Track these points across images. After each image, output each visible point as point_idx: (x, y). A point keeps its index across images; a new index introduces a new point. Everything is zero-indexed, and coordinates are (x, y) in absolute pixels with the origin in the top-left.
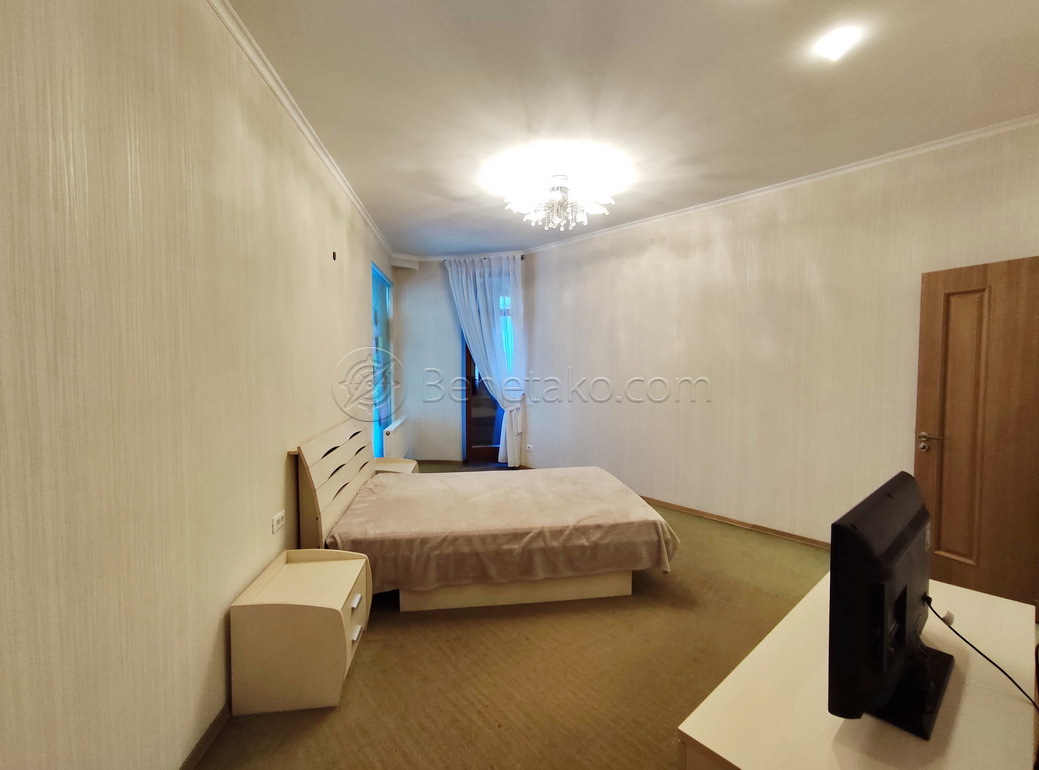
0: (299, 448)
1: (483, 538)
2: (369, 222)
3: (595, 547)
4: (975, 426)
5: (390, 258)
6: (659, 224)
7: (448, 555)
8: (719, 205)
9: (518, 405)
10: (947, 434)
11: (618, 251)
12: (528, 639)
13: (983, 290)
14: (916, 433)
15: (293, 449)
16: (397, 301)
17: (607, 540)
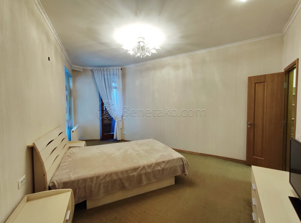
0: (34, 144)
1: (122, 172)
2: (63, 50)
3: (163, 170)
4: (263, 120)
5: (71, 66)
6: (168, 60)
7: (109, 181)
8: (188, 54)
9: (120, 119)
10: (256, 123)
11: (155, 68)
12: (145, 212)
13: (265, 82)
14: (247, 123)
15: (30, 144)
16: (74, 82)
17: (167, 166)
